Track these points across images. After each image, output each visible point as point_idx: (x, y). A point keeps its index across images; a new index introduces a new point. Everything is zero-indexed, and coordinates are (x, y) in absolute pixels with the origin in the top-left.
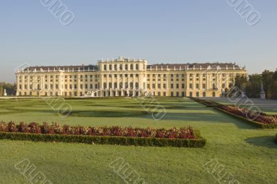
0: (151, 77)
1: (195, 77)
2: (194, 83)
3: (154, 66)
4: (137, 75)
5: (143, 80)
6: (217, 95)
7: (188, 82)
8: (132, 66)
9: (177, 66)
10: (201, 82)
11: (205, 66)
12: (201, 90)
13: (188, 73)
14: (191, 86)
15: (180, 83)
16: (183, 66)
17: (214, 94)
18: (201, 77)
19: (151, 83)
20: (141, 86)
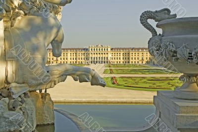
0: (114, 54)
1: (134, 54)
2: (134, 57)
3: (115, 49)
4: (107, 54)
5: (110, 56)
6: (144, 63)
7: (131, 57)
8: (105, 49)
9: (126, 49)
10: (137, 57)
11: (138, 49)
12: (137, 60)
13: (131, 53)
14: (132, 58)
15: (127, 57)
16: (128, 49)
17: (142, 62)
18: (137, 54)
19: (113, 57)
20: (109, 59)
